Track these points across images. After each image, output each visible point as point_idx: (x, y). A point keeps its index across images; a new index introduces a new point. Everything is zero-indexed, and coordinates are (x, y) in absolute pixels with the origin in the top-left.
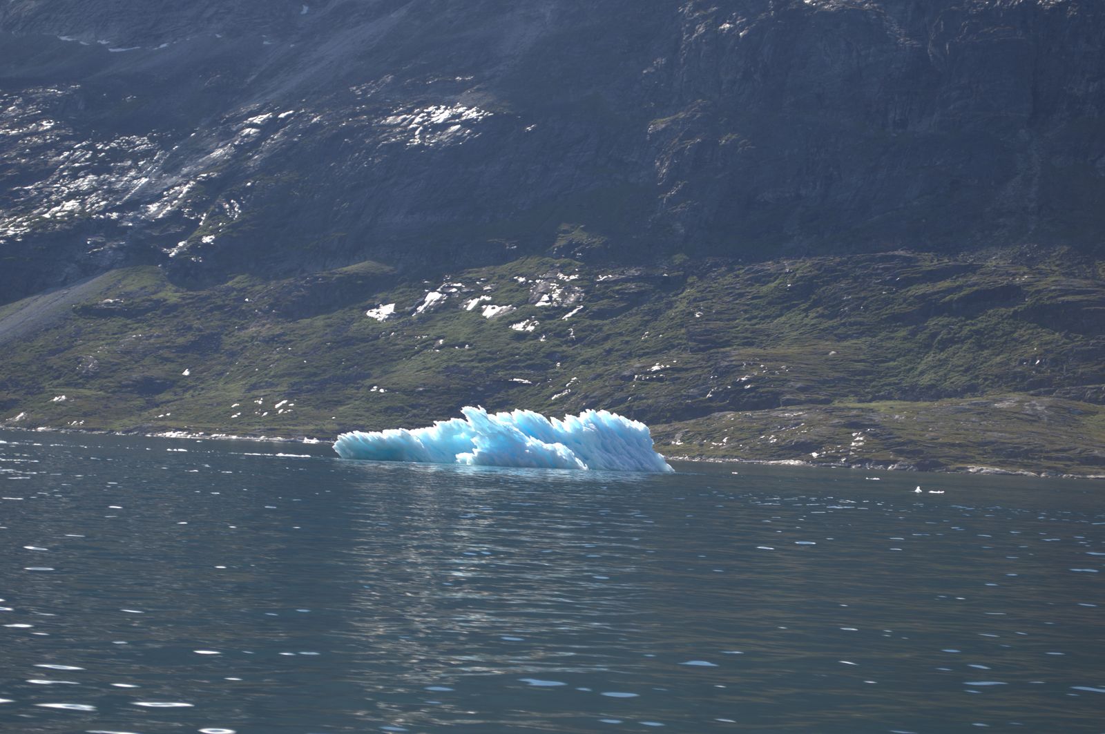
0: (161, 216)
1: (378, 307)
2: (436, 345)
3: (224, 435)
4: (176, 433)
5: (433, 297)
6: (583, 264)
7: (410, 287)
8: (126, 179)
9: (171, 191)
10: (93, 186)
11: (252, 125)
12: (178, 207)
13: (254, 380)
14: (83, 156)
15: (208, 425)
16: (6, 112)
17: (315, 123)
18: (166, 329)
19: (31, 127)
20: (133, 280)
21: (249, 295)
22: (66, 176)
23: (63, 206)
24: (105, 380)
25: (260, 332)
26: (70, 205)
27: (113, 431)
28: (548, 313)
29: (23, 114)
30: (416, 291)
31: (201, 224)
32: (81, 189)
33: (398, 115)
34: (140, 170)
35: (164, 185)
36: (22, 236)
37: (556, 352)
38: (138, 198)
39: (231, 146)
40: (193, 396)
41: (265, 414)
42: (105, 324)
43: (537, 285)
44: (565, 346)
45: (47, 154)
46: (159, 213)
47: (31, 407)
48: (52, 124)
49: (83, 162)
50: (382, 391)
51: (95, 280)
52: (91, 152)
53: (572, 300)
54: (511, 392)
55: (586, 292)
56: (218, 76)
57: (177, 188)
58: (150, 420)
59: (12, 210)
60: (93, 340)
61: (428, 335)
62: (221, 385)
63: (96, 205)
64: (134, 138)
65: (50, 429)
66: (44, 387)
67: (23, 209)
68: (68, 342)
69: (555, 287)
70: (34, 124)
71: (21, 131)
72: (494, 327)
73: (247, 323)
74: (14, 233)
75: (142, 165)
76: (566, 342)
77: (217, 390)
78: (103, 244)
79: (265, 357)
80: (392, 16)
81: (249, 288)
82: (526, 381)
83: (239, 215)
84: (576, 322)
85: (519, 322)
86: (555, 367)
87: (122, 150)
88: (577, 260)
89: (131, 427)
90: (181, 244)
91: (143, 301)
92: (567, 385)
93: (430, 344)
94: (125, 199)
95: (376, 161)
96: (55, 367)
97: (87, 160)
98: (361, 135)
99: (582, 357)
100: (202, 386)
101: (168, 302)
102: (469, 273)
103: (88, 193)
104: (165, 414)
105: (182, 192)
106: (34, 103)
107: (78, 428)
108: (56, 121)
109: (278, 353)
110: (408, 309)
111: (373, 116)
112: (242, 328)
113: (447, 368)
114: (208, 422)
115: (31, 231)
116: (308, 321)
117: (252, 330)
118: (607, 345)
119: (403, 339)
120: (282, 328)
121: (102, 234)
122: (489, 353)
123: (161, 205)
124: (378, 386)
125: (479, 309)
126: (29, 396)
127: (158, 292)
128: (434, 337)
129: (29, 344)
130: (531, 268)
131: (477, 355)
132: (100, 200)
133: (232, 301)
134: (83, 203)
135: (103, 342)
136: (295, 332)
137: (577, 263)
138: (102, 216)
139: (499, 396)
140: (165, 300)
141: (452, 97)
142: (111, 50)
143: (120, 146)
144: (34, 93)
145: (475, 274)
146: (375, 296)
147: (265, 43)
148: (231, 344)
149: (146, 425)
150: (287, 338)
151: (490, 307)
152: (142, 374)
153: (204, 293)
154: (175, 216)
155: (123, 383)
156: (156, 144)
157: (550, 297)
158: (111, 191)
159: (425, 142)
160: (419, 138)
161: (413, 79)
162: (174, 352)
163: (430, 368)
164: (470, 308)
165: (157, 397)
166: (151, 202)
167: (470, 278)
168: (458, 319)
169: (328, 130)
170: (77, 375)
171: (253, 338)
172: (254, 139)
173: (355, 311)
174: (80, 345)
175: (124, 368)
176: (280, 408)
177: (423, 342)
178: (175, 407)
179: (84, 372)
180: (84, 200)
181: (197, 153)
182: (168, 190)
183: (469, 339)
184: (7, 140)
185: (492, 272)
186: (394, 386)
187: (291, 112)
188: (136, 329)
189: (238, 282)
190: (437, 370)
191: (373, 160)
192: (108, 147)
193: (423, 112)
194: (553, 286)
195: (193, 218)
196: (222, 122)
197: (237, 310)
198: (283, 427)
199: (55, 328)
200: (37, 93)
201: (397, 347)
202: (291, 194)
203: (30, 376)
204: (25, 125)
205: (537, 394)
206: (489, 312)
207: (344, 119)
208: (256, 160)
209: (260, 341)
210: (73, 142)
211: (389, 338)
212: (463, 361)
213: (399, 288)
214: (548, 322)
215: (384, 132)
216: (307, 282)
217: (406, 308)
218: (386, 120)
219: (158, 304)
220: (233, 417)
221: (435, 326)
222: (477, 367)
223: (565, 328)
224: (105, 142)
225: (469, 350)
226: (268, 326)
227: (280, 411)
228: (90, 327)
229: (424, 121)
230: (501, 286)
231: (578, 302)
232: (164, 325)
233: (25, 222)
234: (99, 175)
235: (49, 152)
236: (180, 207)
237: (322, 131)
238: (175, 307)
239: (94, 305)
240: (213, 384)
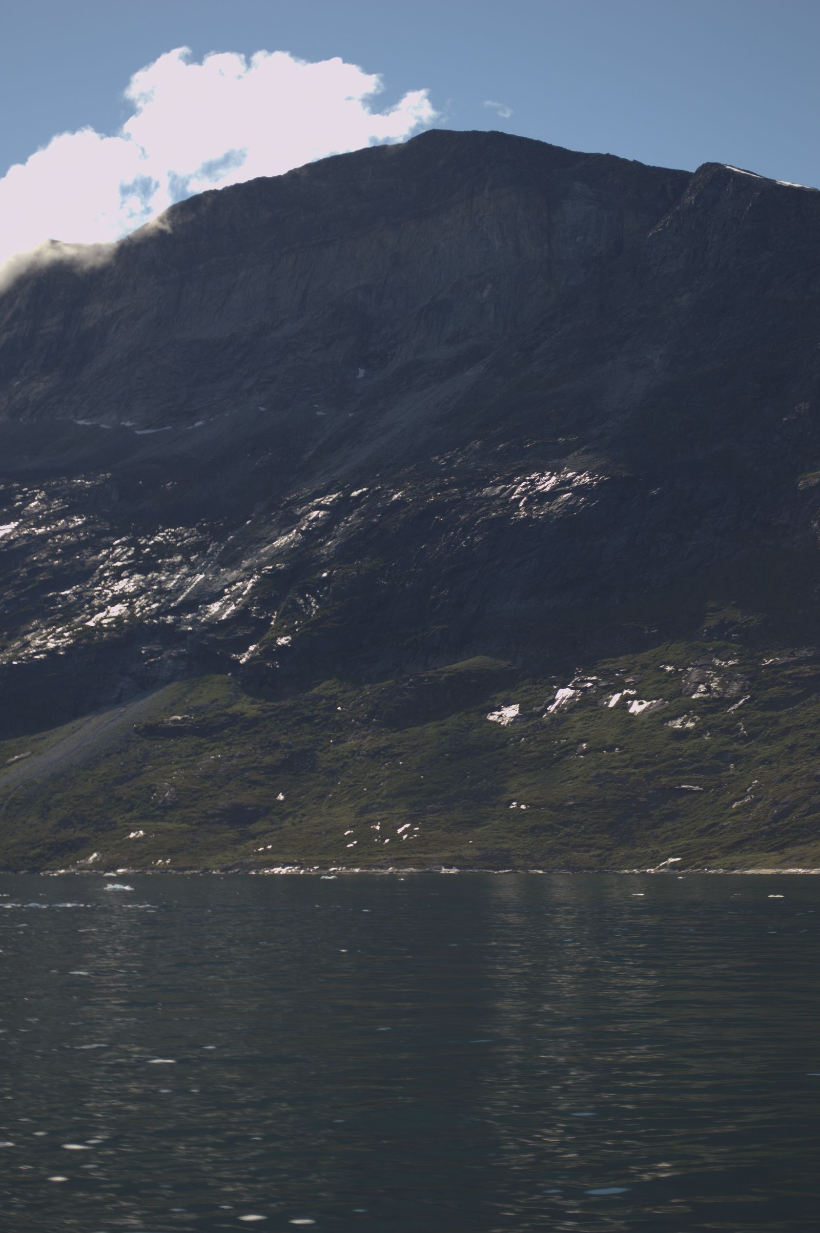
0: (224, 617)
1: (499, 709)
2: (579, 750)
3: (344, 868)
4: (286, 868)
5: (564, 694)
6: (741, 646)
7: (534, 684)
8: (178, 576)
9: (234, 588)
10: (141, 587)
11: (319, 507)
12: (243, 605)
13: (364, 801)
14: (125, 553)
15: (322, 858)
16: (28, 508)
17: (396, 500)
18: (248, 747)
19: (59, 524)
20: (201, 693)
21: (341, 703)
22: (108, 577)
23: (108, 612)
24: (186, 811)
25: (361, 745)
26: (117, 610)
27: (207, 869)
28: (709, 706)
29: (48, 509)
30: (542, 687)
31: (272, 623)
32: (126, 591)
33: (496, 485)
34: (193, 566)
35: (224, 581)
36: (65, 649)
37: (727, 751)
38: (194, 597)
39: (297, 533)
40: (294, 824)
41: (387, 841)
42: (176, 745)
43: (690, 674)
44: (735, 744)
45: (83, 553)
46: (223, 614)
47: (105, 846)
48: (84, 519)
49: (125, 560)
50: (523, 807)
51: (155, 695)
52: (133, 548)
53: (735, 689)
54: (680, 801)
55: (751, 679)
56: (270, 454)
57: (239, 584)
58: (250, 854)
59: (49, 619)
60: (165, 764)
61: (567, 739)
62: (324, 809)
63: (147, 608)
64: (181, 530)
65: (133, 871)
66: (115, 822)
67: (61, 618)
68: (135, 768)
69: (712, 675)
70: (63, 520)
71: (48, 529)
72: (645, 726)
73: (344, 735)
74: (54, 645)
75: (195, 559)
76: (737, 739)
77: (322, 816)
78: (160, 653)
79: (372, 774)
80: (467, 373)
81: (339, 694)
82: (697, 788)
83: (317, 611)
84: (744, 715)
85: (675, 718)
86: (729, 769)
87: (169, 544)
88: (733, 642)
89: (230, 864)
90: (252, 648)
91: (217, 716)
92: (748, 790)
93: (571, 750)
94: (180, 599)
95: (476, 540)
96: (125, 798)
97: (129, 558)
98: (453, 511)
99: (759, 756)
100: (302, 811)
101: (245, 715)
102: (605, 663)
103: (136, 595)
104: (265, 847)
105: (245, 589)
106: (59, 497)
107: (165, 869)
108: (87, 516)
109: (388, 768)
110: (537, 709)
111: (465, 488)
112: (338, 741)
113: (597, 776)
114: (319, 854)
115: (74, 642)
116: (418, 729)
117: (351, 743)
118: (789, 740)
119: (537, 745)
120: (387, 739)
121: (158, 641)
122: (646, 756)
123: (224, 604)
124: (517, 802)
125: (623, 705)
126: (99, 833)
127: (233, 705)
128: (575, 741)
129: (90, 772)
130: (678, 654)
131: (631, 759)
132: (151, 602)
133: (322, 711)
134: (131, 607)
135: (177, 766)
136: (406, 743)
137: (734, 645)
138: (155, 621)
139: (667, 806)
140: (242, 714)
141: (556, 461)
142: (138, 432)
143: (166, 540)
144: (57, 485)
145: (612, 665)
146: (493, 696)
147: (319, 413)
148: (328, 761)
149: (247, 861)
150: (396, 751)
151: (636, 702)
152: (229, 801)
153: (287, 703)
154: (241, 616)
155: (209, 812)
156: (208, 535)
157: (708, 687)
158: (162, 592)
159: (532, 514)
160: (525, 510)
161: (507, 443)
162: (262, 774)
163: (577, 777)
164: (612, 704)
165: (251, 827)
166: (211, 602)
167: (607, 670)
168: (600, 718)
169: (413, 507)
170: (153, 805)
171: (353, 753)
172: (323, 523)
173: (472, 714)
174: (150, 771)
175: (207, 795)
176: (403, 833)
177: (562, 747)
178: (275, 838)
179: (160, 802)
180: (132, 603)
181: (258, 543)
182: (229, 586)
183: (619, 740)
184: (33, 540)
185: (632, 661)
186: (537, 801)
187: (365, 489)
188: (214, 748)
189: (325, 689)
190: (586, 780)
191: (472, 538)
192: (152, 542)
193: (525, 480)
194: (710, 674)
195: (263, 617)
196: (282, 505)
197: (330, 721)
198: (413, 856)
199: (117, 753)
200: (62, 485)
201: (531, 754)
202: (377, 583)
203: (97, 810)
204: (52, 523)
205: (713, 802)
206: (636, 708)
207: (431, 494)
208: (329, 546)
209: (362, 756)
210: (111, 539)
211: (519, 745)
212: (615, 768)
213: (522, 686)
214: (710, 716)
215: (481, 506)
216: (411, 684)
217: (534, 709)
218: (482, 492)
219: (235, 718)
220: (349, 846)
221: (574, 727)
222: (634, 774)
223: (732, 722)
224: (148, 536)
225: (620, 754)
226: (370, 737)
227: (405, 837)
228: (158, 749)
229: (528, 491)
230: (646, 678)
231: (743, 691)
232: (245, 743)
233: (66, 632)
234: (146, 574)
235: (84, 551)
236: (246, 606)
237: (405, 509)
238: (254, 721)
239: (159, 723)
240: (316, 808)
